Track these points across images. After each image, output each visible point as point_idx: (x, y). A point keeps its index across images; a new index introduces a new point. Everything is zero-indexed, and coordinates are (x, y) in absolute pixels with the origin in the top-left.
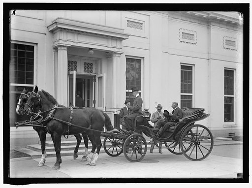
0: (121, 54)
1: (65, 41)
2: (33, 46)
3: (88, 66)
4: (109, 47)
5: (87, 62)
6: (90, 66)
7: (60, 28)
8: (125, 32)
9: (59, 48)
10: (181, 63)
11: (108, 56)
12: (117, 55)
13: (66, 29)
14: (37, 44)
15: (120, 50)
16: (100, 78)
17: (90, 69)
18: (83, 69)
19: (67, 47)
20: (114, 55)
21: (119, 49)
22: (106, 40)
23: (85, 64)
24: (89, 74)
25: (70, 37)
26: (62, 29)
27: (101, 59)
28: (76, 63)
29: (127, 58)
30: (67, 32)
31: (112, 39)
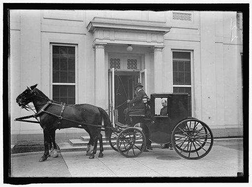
0: (162, 48)
1: (102, 39)
2: (75, 47)
3: (132, 63)
4: (148, 42)
5: (131, 59)
7: (96, 27)
11: (150, 50)
12: (158, 50)
13: (102, 27)
14: (77, 44)
15: (162, 44)
17: (134, 66)
18: (126, 66)
20: (155, 50)
21: (160, 43)
22: (145, 35)
23: (129, 61)
25: (106, 35)
26: (98, 28)
27: (144, 55)
28: (119, 60)
29: (173, 52)
30: (104, 30)
31: (152, 34)
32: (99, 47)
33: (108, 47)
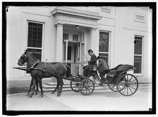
0: (96, 29)
1: (62, 21)
2: (42, 24)
3: (75, 37)
4: (89, 25)
5: (75, 34)
6: (76, 37)
7: (59, 13)
8: (100, 15)
9: (58, 25)
10: (135, 35)
11: (88, 30)
12: (94, 30)
13: (62, 13)
14: (44, 23)
16: (83, 44)
17: (76, 39)
18: (72, 39)
19: (63, 24)
20: (92, 30)
21: (95, 26)
22: (87, 20)
23: (73, 35)
24: (76, 42)
25: (65, 18)
26: (60, 14)
27: (83, 32)
28: (68, 35)
29: (100, 32)
30: (63, 15)
31: (91, 20)
32: (60, 25)
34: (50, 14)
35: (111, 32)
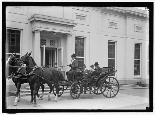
0: (72, 35)
1: (39, 28)
2: (20, 31)
3: (53, 43)
4: (65, 31)
5: (52, 40)
7: (36, 20)
8: (75, 22)
9: (35, 32)
11: (65, 36)
12: (70, 36)
13: (40, 21)
14: (22, 29)
15: (72, 33)
16: (60, 49)
17: (54, 44)
18: (49, 44)
19: (40, 31)
20: (68, 36)
22: (63, 27)
23: (51, 41)
24: (53, 47)
25: (42, 25)
27: (60, 38)
28: (45, 40)
29: (76, 38)
30: (41, 22)
31: (67, 26)
32: (38, 32)
33: (42, 33)
34: (27, 22)
35: (86, 37)
